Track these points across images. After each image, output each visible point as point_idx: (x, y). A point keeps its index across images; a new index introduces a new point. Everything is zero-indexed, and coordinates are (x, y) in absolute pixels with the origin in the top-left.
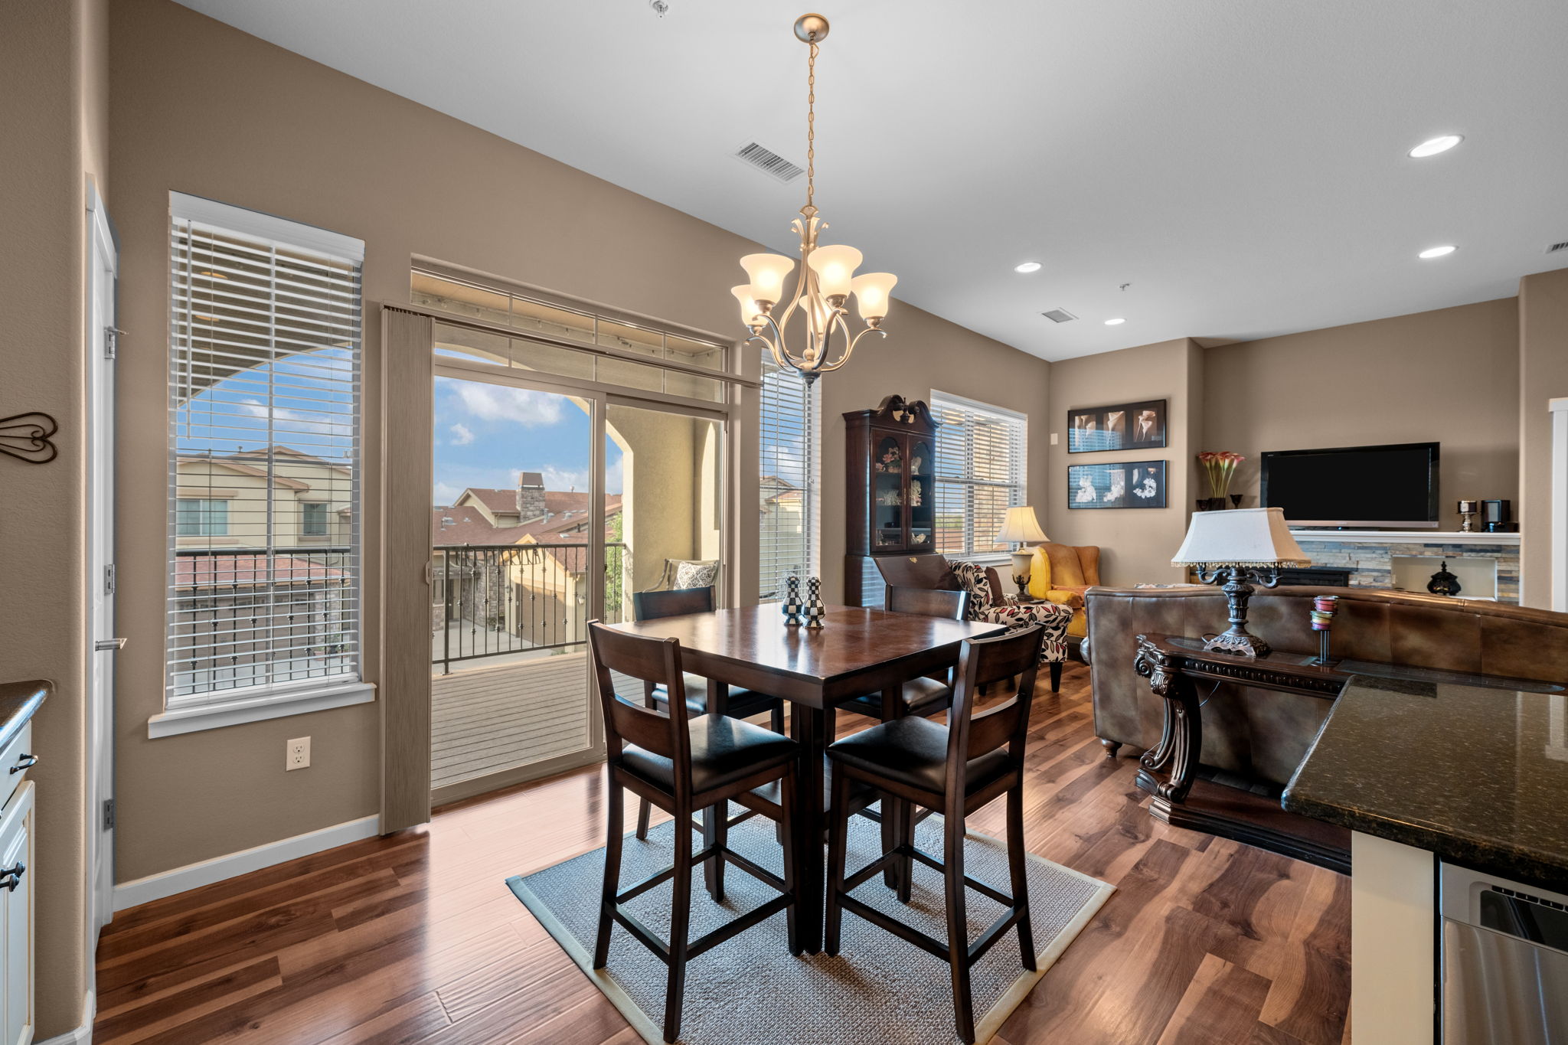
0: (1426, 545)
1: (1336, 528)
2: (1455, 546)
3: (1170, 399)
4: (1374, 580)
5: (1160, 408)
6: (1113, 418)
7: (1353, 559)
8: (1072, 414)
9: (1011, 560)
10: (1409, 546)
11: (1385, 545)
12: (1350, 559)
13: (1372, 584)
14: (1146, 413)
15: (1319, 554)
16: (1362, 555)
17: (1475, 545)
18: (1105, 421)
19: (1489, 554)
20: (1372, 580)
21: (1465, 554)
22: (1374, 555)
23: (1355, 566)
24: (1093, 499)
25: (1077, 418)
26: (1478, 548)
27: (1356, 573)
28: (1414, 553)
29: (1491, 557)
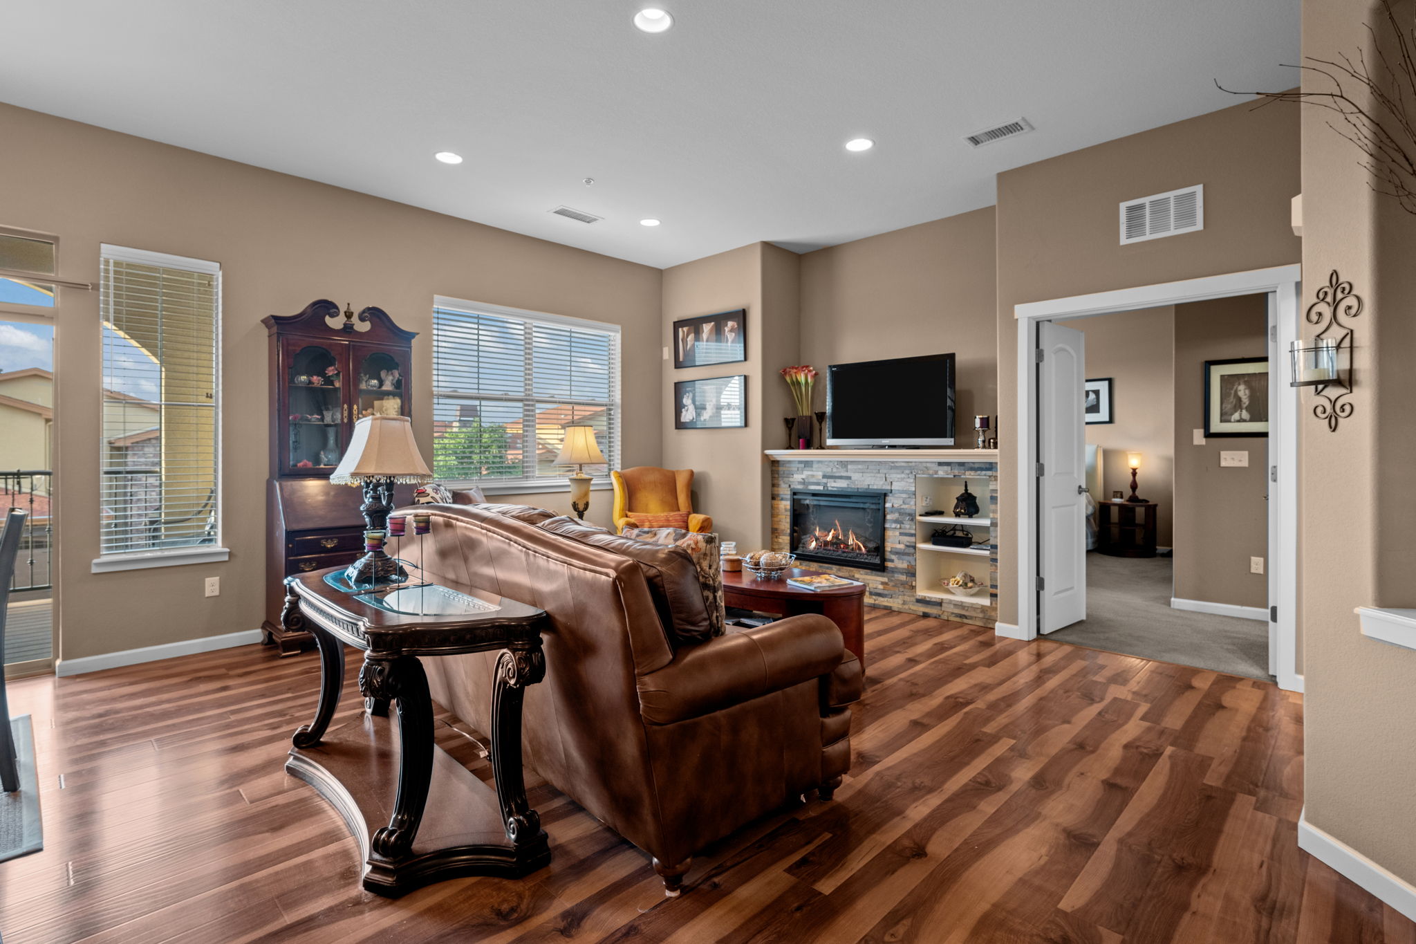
0: (940, 464)
1: (883, 447)
2: (962, 464)
3: (749, 308)
4: (903, 502)
5: (741, 316)
6: (707, 328)
7: (889, 480)
8: (678, 325)
9: (569, 486)
10: (928, 465)
11: (910, 464)
12: (886, 480)
13: (902, 507)
14: (730, 324)
15: (864, 474)
16: (894, 476)
17: (974, 463)
18: (701, 332)
19: (984, 472)
20: (901, 502)
21: (967, 473)
22: (903, 476)
23: (889, 488)
24: (693, 419)
25: (680, 329)
26: (976, 466)
27: (890, 495)
28: (931, 472)
29: (985, 475)
